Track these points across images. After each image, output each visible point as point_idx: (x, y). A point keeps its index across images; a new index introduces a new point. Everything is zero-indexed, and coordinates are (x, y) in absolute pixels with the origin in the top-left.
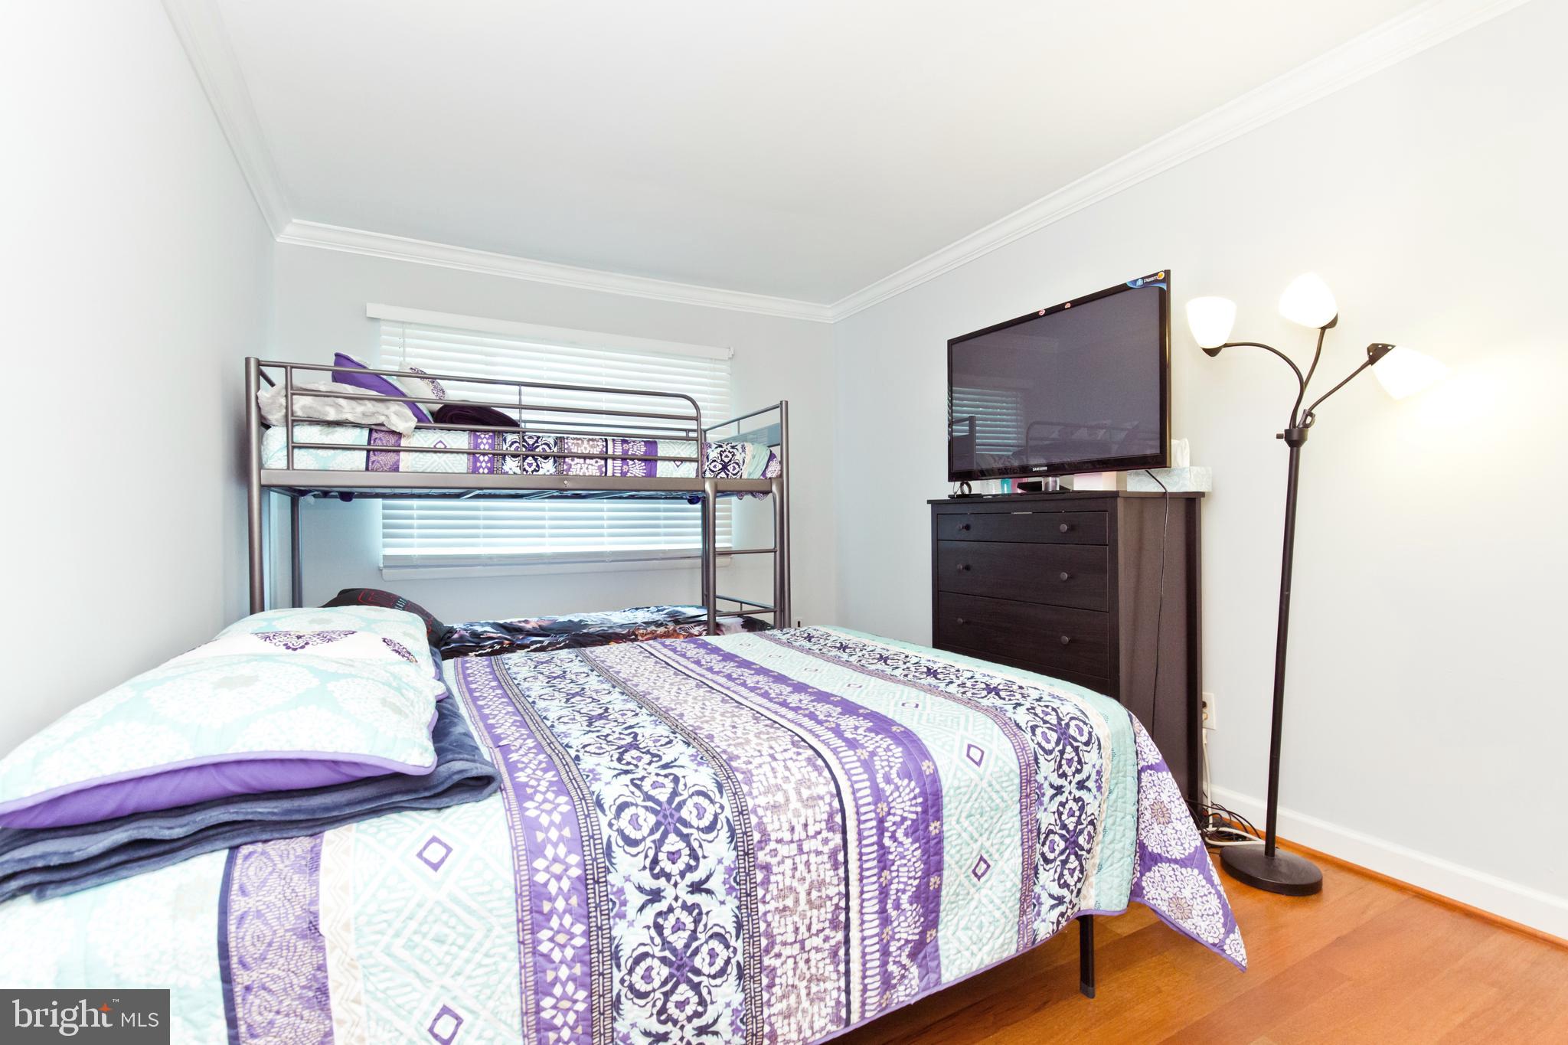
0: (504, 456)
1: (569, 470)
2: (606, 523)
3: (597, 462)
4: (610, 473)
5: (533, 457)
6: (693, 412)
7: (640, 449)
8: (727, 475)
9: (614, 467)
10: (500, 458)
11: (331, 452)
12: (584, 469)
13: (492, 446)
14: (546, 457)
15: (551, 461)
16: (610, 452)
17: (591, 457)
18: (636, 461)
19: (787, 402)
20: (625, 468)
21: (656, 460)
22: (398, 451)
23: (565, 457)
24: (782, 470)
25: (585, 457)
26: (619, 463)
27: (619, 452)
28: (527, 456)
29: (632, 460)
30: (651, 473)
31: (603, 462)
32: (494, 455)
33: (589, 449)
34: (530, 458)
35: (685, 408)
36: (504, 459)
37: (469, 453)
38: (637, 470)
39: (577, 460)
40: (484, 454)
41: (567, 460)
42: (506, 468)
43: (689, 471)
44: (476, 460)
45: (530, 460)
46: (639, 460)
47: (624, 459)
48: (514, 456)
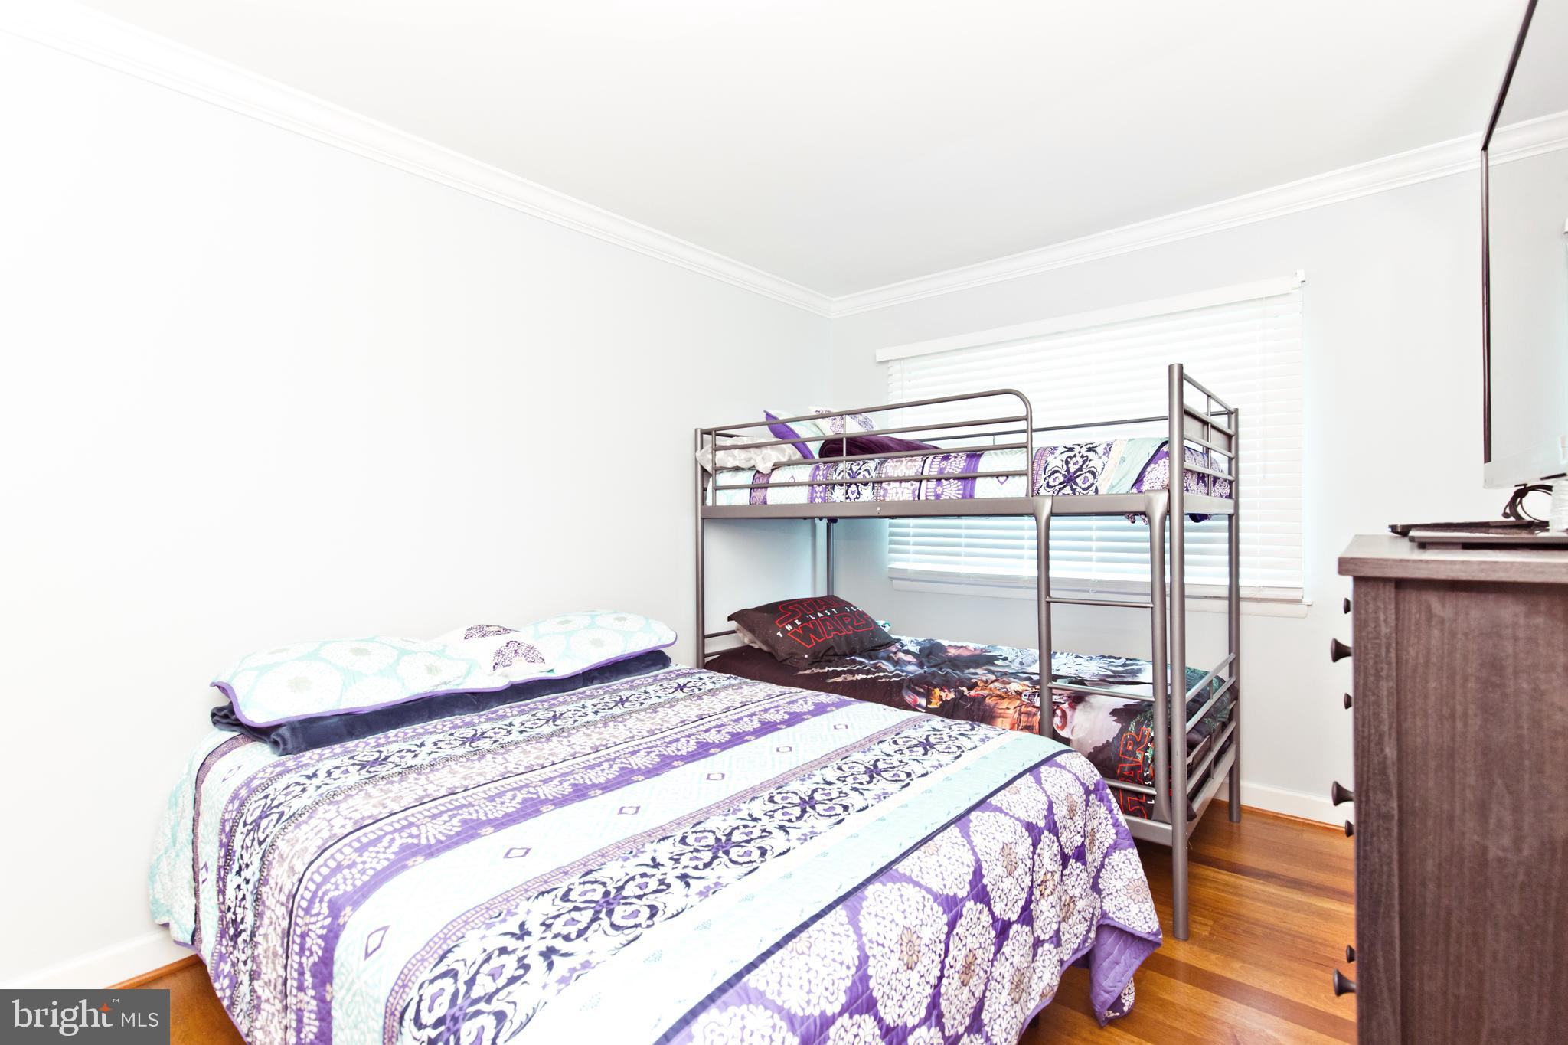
0: (834, 485)
1: (884, 496)
2: (1095, 545)
3: (912, 485)
4: (923, 497)
5: (856, 484)
6: (1021, 411)
7: (957, 465)
8: (1073, 490)
9: (928, 489)
10: (830, 487)
11: (734, 491)
12: (900, 494)
13: (826, 477)
14: (866, 484)
15: (870, 486)
16: (926, 473)
17: (907, 481)
18: (952, 480)
19: (1181, 367)
20: (939, 490)
21: (975, 478)
22: (766, 488)
23: (881, 482)
24: (1171, 477)
25: (900, 481)
26: (933, 483)
27: (934, 472)
28: (851, 484)
29: (947, 479)
30: (968, 495)
31: (917, 484)
32: (827, 485)
33: (905, 471)
34: (853, 486)
35: (1012, 407)
36: (833, 489)
37: (809, 485)
38: (952, 491)
39: (893, 484)
40: (819, 485)
41: (884, 484)
42: (834, 497)
43: (1017, 488)
44: (813, 489)
45: (853, 487)
46: (955, 479)
47: (939, 480)
48: (841, 485)
